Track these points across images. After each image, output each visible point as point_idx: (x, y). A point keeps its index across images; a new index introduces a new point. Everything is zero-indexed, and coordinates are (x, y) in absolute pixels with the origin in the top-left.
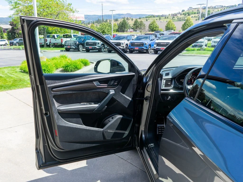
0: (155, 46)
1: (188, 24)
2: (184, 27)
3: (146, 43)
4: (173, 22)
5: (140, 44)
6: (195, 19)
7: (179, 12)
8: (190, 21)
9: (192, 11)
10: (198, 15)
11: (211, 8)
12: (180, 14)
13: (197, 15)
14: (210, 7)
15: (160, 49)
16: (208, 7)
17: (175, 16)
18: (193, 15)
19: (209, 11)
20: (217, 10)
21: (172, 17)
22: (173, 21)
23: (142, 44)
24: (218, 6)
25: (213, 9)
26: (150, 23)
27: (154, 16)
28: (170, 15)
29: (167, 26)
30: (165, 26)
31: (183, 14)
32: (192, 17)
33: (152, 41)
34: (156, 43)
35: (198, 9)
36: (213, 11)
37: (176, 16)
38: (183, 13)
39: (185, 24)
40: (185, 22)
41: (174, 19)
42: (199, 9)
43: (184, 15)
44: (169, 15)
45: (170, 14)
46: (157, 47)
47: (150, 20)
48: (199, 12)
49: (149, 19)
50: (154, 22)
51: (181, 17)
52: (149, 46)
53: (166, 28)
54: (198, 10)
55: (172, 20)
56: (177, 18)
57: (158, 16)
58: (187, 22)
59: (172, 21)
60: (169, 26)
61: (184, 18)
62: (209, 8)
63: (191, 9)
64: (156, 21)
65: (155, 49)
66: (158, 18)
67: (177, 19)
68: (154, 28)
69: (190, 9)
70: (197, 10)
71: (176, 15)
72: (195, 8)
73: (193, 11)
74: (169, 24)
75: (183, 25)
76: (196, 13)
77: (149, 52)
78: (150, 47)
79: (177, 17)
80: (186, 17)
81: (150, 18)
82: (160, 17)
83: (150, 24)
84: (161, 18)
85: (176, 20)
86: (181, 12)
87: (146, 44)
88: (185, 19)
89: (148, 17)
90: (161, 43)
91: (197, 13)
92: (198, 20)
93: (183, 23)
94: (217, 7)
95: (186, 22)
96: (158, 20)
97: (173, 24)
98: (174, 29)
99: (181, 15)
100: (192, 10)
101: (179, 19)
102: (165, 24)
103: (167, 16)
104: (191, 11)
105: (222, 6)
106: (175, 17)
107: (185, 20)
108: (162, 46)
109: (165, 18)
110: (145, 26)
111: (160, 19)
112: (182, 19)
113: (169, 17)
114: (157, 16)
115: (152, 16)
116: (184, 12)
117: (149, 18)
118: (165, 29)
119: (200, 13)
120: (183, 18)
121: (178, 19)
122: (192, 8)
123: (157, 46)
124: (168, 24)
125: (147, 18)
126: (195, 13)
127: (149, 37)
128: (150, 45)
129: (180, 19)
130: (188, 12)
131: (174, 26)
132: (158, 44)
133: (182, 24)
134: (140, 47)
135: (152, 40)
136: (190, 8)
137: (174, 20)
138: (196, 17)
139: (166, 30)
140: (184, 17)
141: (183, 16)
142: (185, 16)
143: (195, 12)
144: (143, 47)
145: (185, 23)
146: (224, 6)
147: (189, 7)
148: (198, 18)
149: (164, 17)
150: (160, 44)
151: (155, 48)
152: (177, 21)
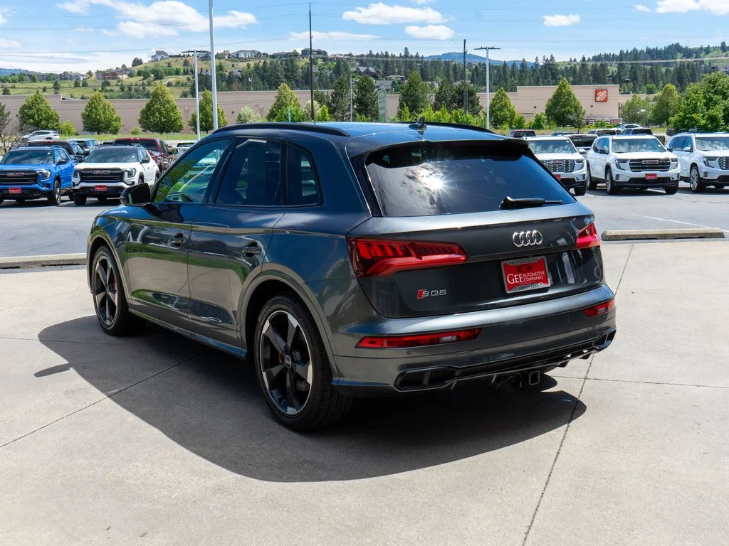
0: (76, 180)
1: (159, 110)
2: (148, 118)
3: (45, 171)
4: (107, 101)
5: (25, 176)
6: (180, 90)
7: (124, 66)
8: (166, 98)
9: (166, 65)
10: (188, 79)
11: (226, 57)
12: (128, 72)
13: (183, 78)
14: (221, 54)
15: (91, 190)
16: (215, 54)
17: (108, 78)
18: (173, 79)
19: (220, 68)
20: (244, 65)
21: (100, 82)
22: (106, 97)
23: (34, 177)
24: (246, 52)
25: (232, 61)
26: (22, 102)
27: (32, 77)
28: (94, 76)
29: (88, 116)
30: (83, 115)
31: (139, 73)
32: (169, 85)
33: (63, 167)
34: (79, 171)
35: (184, 59)
36: (233, 66)
37: (113, 78)
38: (136, 69)
39: (149, 107)
40: (148, 100)
41: (108, 88)
42: (187, 59)
43: (142, 77)
44: (90, 73)
45: (94, 71)
46: (84, 184)
47: (19, 91)
48: (189, 69)
49: (14, 87)
50: (37, 100)
51: (134, 83)
52: (56, 181)
53: (85, 123)
54: (186, 63)
55: (102, 94)
56: (117, 85)
57: (48, 77)
58: (156, 102)
59: (103, 99)
60: (96, 115)
61: (144, 88)
62: (218, 56)
63: (162, 58)
64: (46, 96)
65: (75, 190)
66: (50, 85)
67: (117, 89)
68: (41, 120)
69: (159, 57)
70: (181, 61)
71: (112, 74)
72: (176, 56)
73: (169, 64)
74: (96, 109)
75: (143, 112)
76: (182, 71)
77: (58, 202)
78: (59, 186)
79: (119, 84)
80: (149, 84)
81: (17, 85)
82: (56, 81)
83: (24, 107)
84: (62, 85)
85: (116, 95)
86: (129, 65)
87: (44, 175)
88: (146, 92)
89: (10, 79)
90: (95, 172)
91: (185, 73)
92: (190, 95)
93: (142, 103)
94: (242, 55)
95: (151, 102)
96: (51, 92)
97: (109, 106)
98: (115, 124)
99: (131, 76)
100: (168, 61)
101: (126, 89)
102: (82, 107)
103: (82, 78)
104: (163, 64)
105: (259, 53)
106: (113, 82)
107: (147, 95)
108: (99, 179)
109: (77, 85)
110: (5, 112)
111: (56, 87)
112: (136, 91)
113: (89, 84)
114: (43, 76)
115: (25, 77)
116: (140, 67)
117: (14, 81)
118: (81, 126)
119: (193, 72)
120: (141, 88)
121: (122, 89)
122: (166, 54)
123: (82, 180)
124: (92, 107)
125: (8, 85)
126: (177, 73)
127: (52, 154)
128: (58, 178)
129: (130, 89)
130: (152, 66)
131: (115, 116)
132: (86, 175)
133: (141, 110)
134: (28, 184)
135: (60, 163)
136: (159, 53)
137: (108, 94)
138: (182, 85)
139: (85, 127)
140: (143, 84)
141: (137, 80)
142: (145, 82)
143: (178, 67)
144: (36, 186)
145: (147, 105)
146: (264, 54)
147: (157, 52)
148: (188, 89)
149: (72, 83)
150: (92, 174)
151: (77, 187)
152: (120, 97)
